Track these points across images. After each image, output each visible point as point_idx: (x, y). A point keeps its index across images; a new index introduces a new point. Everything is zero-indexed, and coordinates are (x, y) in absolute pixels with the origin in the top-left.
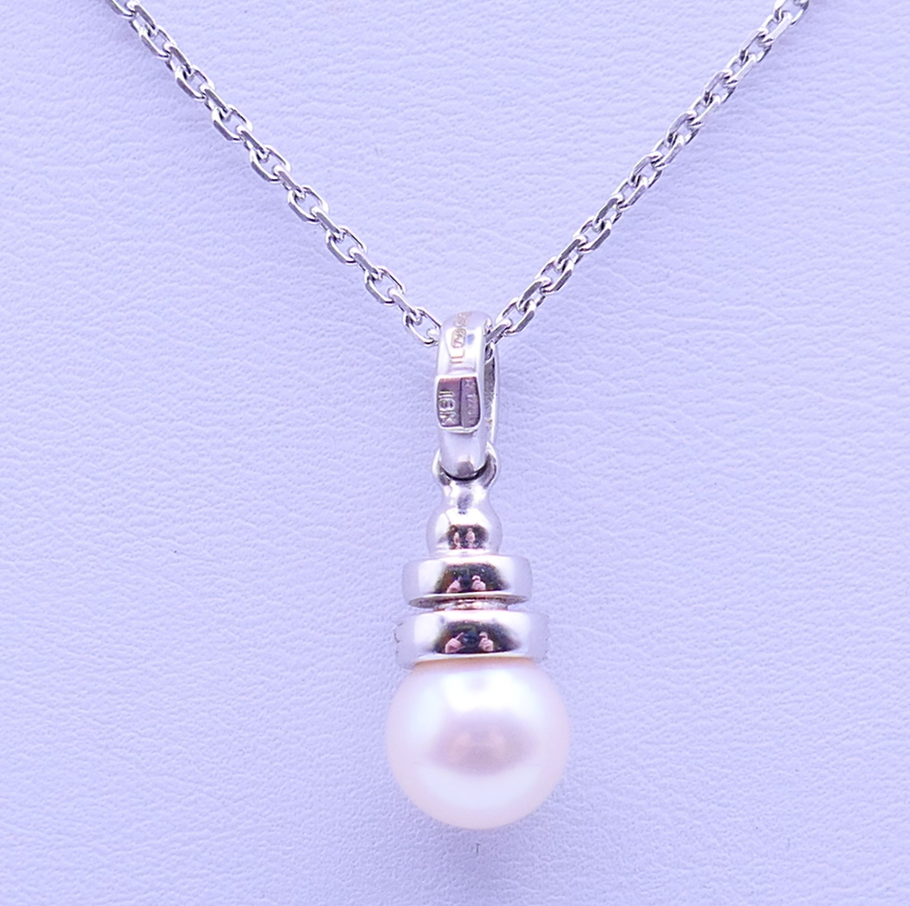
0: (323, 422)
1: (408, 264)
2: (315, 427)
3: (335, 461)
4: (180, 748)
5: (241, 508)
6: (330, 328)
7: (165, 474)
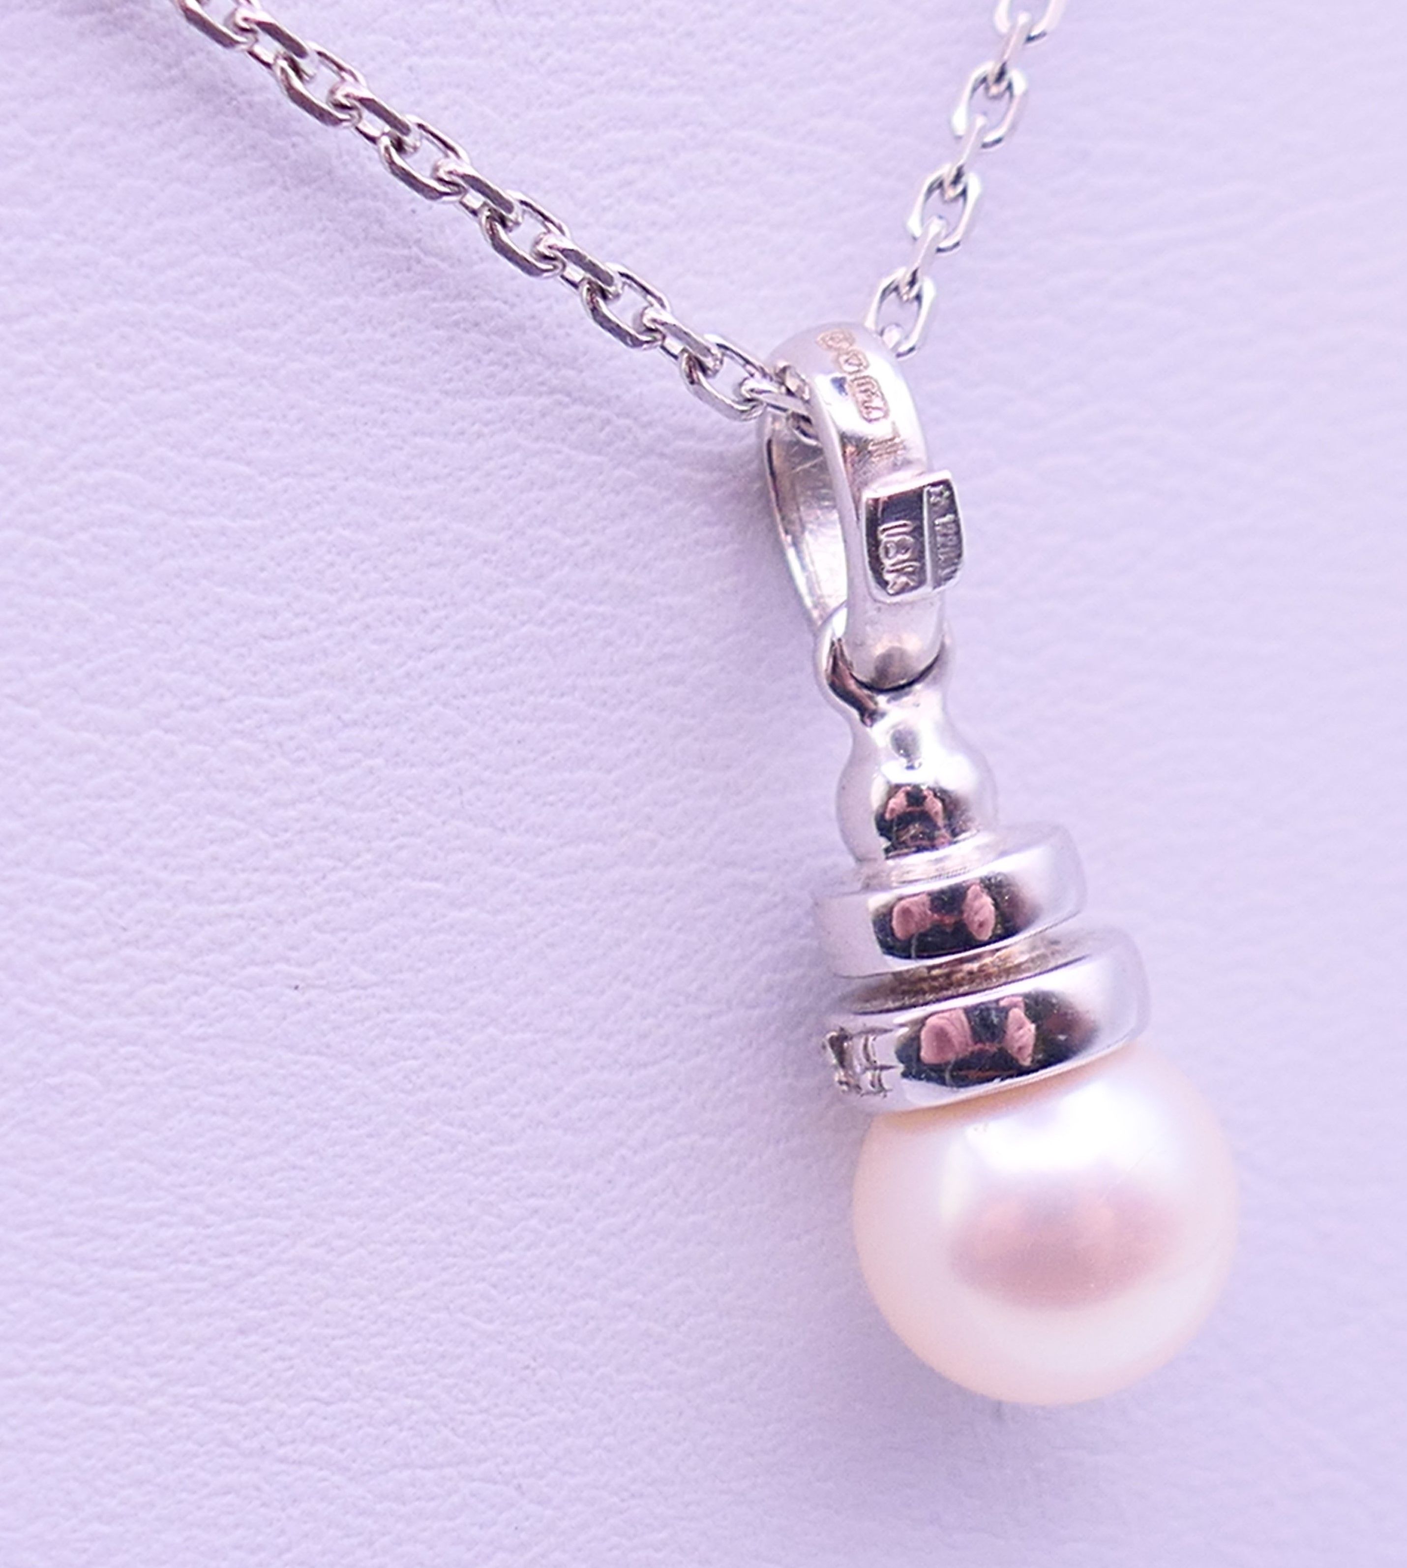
0: (523, 624)
1: (610, 239)
2: (508, 638)
3: (564, 700)
4: (409, 1402)
5: (404, 854)
6: (489, 416)
7: (234, 823)
